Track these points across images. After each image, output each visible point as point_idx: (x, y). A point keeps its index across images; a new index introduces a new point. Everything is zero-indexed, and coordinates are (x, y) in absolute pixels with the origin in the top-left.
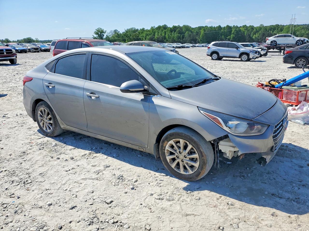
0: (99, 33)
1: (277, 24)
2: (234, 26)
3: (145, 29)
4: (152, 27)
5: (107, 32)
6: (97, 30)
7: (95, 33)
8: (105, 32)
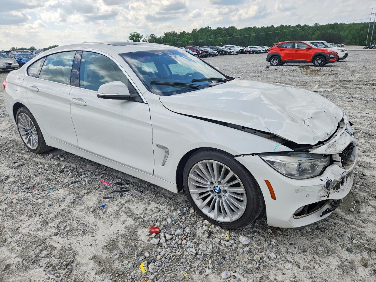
0: (135, 38)
1: (336, 23)
2: (287, 25)
3: (186, 33)
4: (194, 30)
5: (143, 37)
6: (132, 35)
7: (130, 38)
8: (141, 37)
